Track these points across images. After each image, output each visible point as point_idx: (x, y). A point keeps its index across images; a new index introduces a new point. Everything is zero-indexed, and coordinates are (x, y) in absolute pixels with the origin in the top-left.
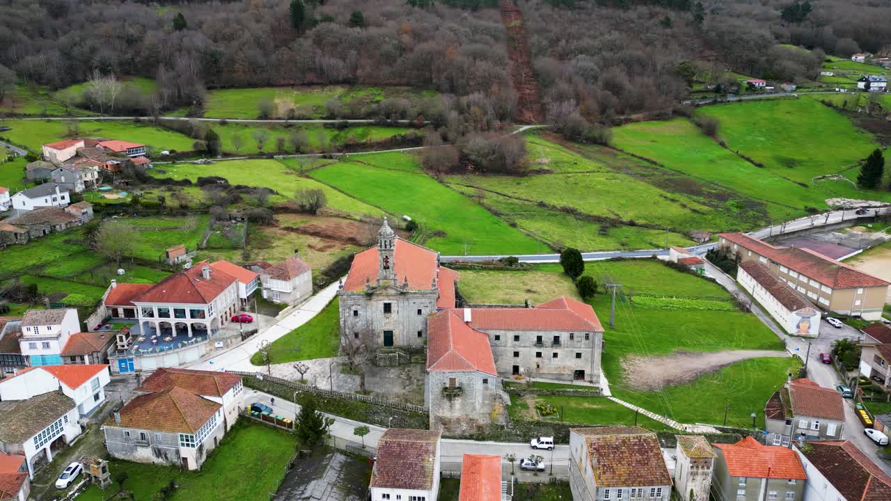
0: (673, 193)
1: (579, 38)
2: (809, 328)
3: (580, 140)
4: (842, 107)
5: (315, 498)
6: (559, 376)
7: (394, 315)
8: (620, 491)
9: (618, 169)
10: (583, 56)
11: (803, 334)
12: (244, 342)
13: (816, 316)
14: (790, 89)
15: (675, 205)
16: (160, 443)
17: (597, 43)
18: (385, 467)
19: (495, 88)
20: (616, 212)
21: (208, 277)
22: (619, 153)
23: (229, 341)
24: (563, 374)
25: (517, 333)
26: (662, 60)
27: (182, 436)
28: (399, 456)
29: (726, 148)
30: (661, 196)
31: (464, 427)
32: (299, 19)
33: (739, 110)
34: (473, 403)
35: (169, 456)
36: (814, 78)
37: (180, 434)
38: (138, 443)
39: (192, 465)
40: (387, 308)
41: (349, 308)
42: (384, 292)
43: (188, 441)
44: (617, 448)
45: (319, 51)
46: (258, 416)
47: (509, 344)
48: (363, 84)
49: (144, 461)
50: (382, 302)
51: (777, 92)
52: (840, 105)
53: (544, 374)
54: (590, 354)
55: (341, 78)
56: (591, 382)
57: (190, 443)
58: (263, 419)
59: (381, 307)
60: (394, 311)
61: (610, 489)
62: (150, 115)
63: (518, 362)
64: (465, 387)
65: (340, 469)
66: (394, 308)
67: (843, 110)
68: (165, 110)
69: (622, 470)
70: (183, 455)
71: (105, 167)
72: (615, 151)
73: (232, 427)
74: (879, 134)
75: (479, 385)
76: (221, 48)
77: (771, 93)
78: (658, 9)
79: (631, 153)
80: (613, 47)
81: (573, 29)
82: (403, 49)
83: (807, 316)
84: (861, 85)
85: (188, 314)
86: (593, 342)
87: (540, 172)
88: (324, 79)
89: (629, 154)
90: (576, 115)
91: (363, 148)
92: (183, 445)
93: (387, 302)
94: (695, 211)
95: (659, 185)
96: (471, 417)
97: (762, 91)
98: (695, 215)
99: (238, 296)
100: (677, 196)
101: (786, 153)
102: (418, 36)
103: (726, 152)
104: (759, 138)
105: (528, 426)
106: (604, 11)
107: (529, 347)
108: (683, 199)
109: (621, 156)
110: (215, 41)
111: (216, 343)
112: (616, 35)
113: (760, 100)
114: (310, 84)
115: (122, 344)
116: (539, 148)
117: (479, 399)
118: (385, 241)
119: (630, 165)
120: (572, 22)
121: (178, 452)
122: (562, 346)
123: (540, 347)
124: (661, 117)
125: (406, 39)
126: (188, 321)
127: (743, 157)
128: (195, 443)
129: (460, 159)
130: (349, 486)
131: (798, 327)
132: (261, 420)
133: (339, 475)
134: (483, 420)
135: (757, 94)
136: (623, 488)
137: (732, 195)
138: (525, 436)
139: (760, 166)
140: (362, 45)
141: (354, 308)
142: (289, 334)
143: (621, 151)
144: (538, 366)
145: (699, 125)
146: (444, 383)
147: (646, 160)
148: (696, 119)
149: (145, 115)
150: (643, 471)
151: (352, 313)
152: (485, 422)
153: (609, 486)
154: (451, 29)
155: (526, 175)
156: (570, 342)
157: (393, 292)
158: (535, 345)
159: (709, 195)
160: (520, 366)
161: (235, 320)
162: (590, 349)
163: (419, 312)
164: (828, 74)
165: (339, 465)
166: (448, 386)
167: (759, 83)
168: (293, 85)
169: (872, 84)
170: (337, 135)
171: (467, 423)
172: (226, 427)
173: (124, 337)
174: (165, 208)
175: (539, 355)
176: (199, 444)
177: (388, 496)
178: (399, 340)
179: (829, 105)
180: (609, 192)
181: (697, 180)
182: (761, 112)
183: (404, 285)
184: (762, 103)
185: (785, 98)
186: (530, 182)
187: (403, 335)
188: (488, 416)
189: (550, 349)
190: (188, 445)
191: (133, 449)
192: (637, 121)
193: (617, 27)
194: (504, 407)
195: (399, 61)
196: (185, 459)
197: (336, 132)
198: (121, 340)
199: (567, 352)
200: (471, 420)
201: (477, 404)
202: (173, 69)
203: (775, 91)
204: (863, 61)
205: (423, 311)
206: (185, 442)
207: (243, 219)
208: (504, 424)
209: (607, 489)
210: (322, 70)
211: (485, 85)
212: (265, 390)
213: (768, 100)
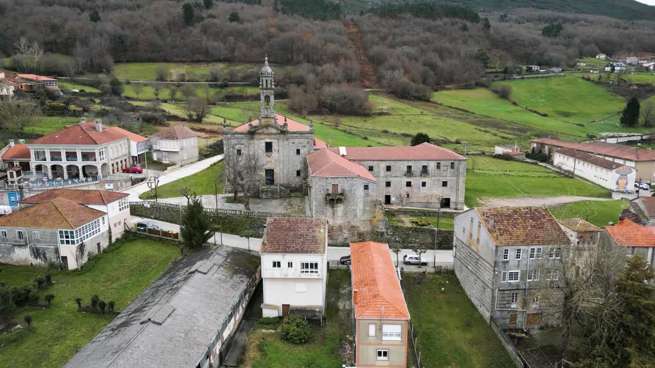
0: (485, 128)
1: (402, 35)
2: (626, 184)
3: (409, 97)
4: (598, 81)
5: (201, 272)
6: (427, 204)
7: (274, 154)
8: (519, 251)
9: (441, 115)
10: (406, 47)
11: (622, 190)
12: (134, 186)
13: (632, 173)
14: (557, 71)
15: (488, 134)
16: (39, 241)
17: (415, 38)
18: (275, 238)
19: (342, 61)
20: (444, 136)
21: (101, 130)
22: (439, 106)
23: (119, 184)
24: (431, 203)
25: (388, 164)
26: (464, 50)
27: (61, 232)
28: (289, 229)
29: (518, 106)
30: (476, 129)
31: (346, 234)
32: (189, 16)
33: (523, 83)
34: (354, 210)
35: (48, 255)
36: (573, 66)
37: (59, 230)
38: (16, 242)
39: (72, 265)
40: (269, 147)
41: (233, 147)
42: (266, 131)
43: (68, 238)
44: (509, 215)
45: (205, 38)
46: (145, 231)
47: (382, 174)
48: (240, 61)
49: (21, 264)
50: (264, 140)
51: (549, 73)
52: (596, 79)
53: (413, 202)
54: (455, 183)
55: (222, 57)
56: (456, 209)
57: (70, 239)
58: (149, 233)
59: (263, 145)
60: (275, 150)
61: (509, 248)
62: (67, 76)
63: (390, 191)
64: (347, 193)
65: (227, 256)
66: (275, 147)
67: (599, 82)
68: (80, 73)
69: (519, 232)
70: (62, 254)
71: (20, 87)
72: (436, 105)
73: (117, 240)
74: (627, 97)
75: (360, 192)
76: (127, 32)
77: (544, 74)
78: (457, 20)
79: (448, 105)
80: (426, 41)
81: (397, 30)
82: (270, 37)
83: (624, 174)
84: (608, 69)
85: (79, 156)
86: (458, 170)
87: (381, 114)
88: (208, 57)
89: (447, 106)
90: (405, 80)
91: (240, 99)
92: (62, 242)
93: (268, 141)
94: (504, 138)
95: (473, 123)
96: (353, 224)
97: (537, 72)
98: (504, 140)
99: (129, 153)
100: (487, 129)
101: (564, 108)
102: (281, 29)
103: (519, 108)
104: (540, 100)
105: (407, 232)
106: (418, 20)
107: (401, 177)
108: (494, 131)
109: (441, 107)
110: (123, 28)
111: (106, 185)
112: (428, 34)
113: (537, 77)
114: (198, 61)
115: (12, 180)
116: (379, 101)
117: (360, 206)
118: (267, 81)
119: (450, 113)
120: (396, 27)
121: (57, 251)
122: (430, 175)
123: (410, 176)
124: (467, 87)
125: (273, 30)
126: (80, 163)
127: (531, 111)
128: (75, 239)
129: (319, 106)
130: (237, 268)
131: (617, 183)
132: (147, 234)
133: (226, 259)
134: (364, 228)
135: (535, 74)
136: (522, 248)
137: (531, 129)
138: (404, 242)
139: (545, 115)
140: (239, 35)
141: (237, 147)
142: (176, 181)
143: (441, 104)
144: (408, 195)
145: (496, 92)
146: (327, 190)
147: (459, 109)
148: (493, 88)
149: (63, 76)
150: (540, 233)
151: (236, 152)
152: (366, 229)
153: (508, 245)
154: (306, 26)
155: (371, 116)
156: (437, 171)
157: (274, 131)
158: (405, 175)
159: (513, 129)
160: (391, 195)
161: (126, 171)
162: (456, 178)
163: (298, 152)
164: (582, 64)
165: (226, 253)
166: (330, 192)
167: (535, 68)
168: (184, 62)
169: (616, 68)
170: (219, 92)
171: (349, 231)
172: (110, 238)
173: (15, 173)
174: (69, 110)
175: (409, 184)
176: (80, 243)
177: (279, 265)
178: (280, 178)
179: (588, 80)
180: (436, 126)
181: (502, 121)
182: (539, 85)
183: (285, 124)
184: (538, 79)
185: (555, 76)
186: (374, 120)
187: (283, 173)
188: (368, 222)
189: (418, 178)
190: (68, 242)
191: (10, 250)
192: (450, 89)
193: (429, 29)
194: (383, 213)
195: (268, 44)
196: (65, 258)
197: (219, 90)
198: (12, 176)
199: (434, 181)
200: (352, 227)
201: (358, 211)
202: (87, 45)
203: (547, 72)
204: (604, 59)
205: (301, 151)
206: (65, 239)
207: (138, 119)
208: (384, 230)
209: (506, 248)
210: (207, 52)
211: (335, 58)
212: (152, 217)
213: (542, 77)
